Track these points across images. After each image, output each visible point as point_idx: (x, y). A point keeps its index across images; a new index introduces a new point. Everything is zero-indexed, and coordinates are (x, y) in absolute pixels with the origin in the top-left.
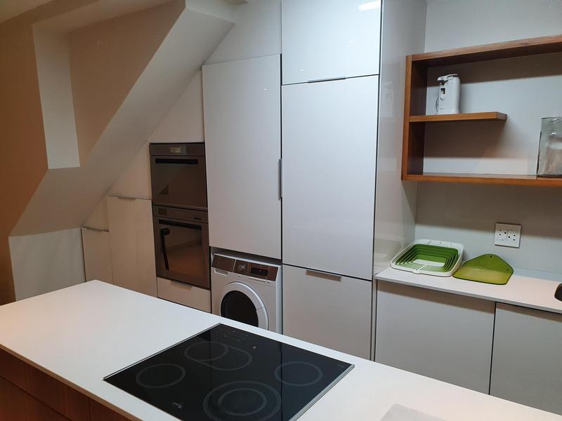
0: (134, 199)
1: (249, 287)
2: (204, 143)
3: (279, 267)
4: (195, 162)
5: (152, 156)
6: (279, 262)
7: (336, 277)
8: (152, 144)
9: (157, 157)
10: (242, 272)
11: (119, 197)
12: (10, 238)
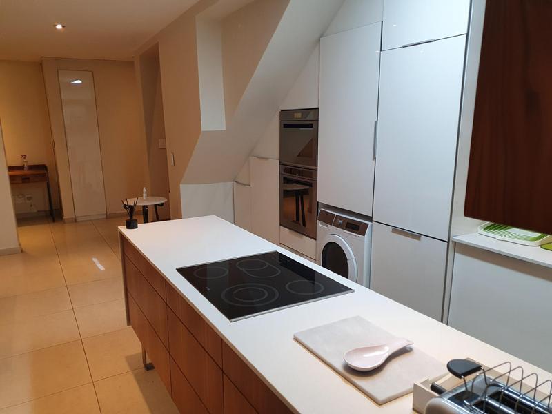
0: (267, 159)
1: (344, 239)
2: (318, 108)
3: (370, 223)
4: (311, 125)
5: (281, 121)
6: (370, 219)
7: (417, 236)
8: (282, 111)
9: (285, 123)
10: (340, 226)
11: (258, 157)
12: (181, 185)
